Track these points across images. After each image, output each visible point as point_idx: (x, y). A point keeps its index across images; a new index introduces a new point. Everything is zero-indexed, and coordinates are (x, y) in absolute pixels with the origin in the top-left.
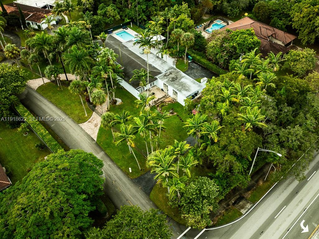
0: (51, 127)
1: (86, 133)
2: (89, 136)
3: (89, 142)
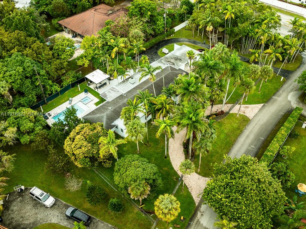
0: (265, 139)
2: (261, 110)
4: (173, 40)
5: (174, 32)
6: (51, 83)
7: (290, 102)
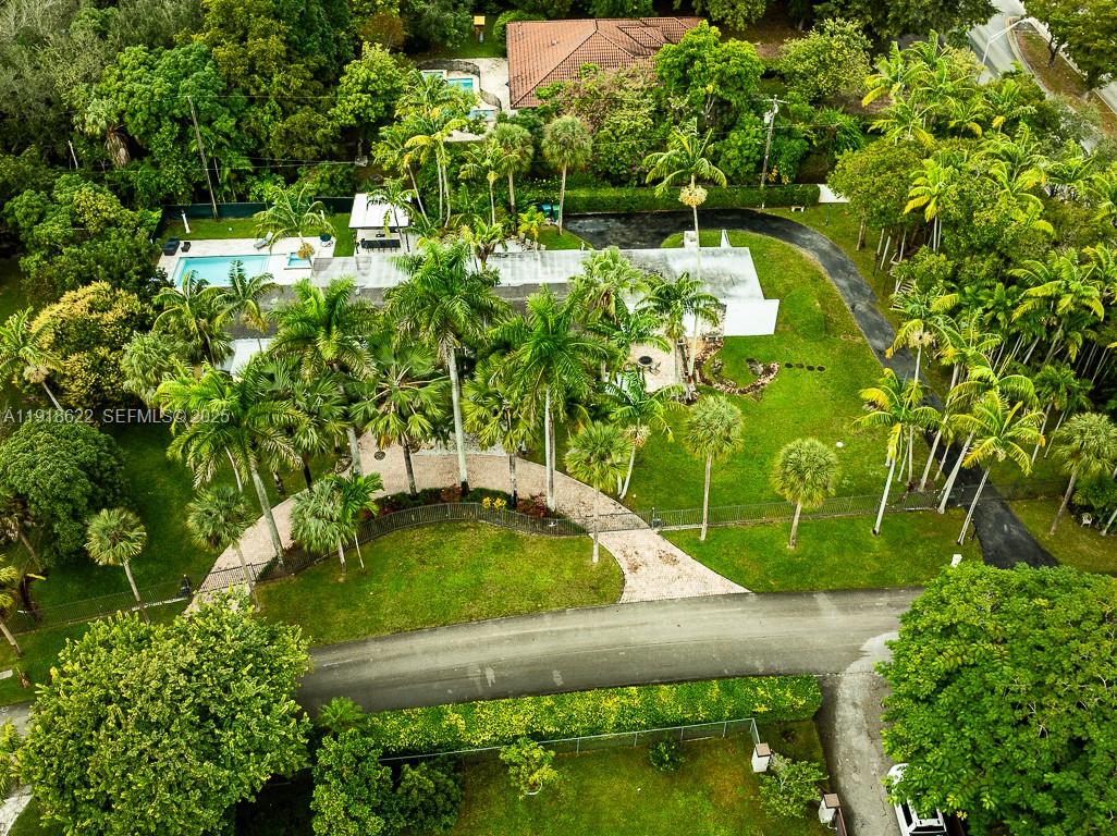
1: (690, 601)
2: (705, 600)
3: (743, 612)
4: (775, 225)
5: (814, 200)
6: (245, 164)
7: (857, 654)
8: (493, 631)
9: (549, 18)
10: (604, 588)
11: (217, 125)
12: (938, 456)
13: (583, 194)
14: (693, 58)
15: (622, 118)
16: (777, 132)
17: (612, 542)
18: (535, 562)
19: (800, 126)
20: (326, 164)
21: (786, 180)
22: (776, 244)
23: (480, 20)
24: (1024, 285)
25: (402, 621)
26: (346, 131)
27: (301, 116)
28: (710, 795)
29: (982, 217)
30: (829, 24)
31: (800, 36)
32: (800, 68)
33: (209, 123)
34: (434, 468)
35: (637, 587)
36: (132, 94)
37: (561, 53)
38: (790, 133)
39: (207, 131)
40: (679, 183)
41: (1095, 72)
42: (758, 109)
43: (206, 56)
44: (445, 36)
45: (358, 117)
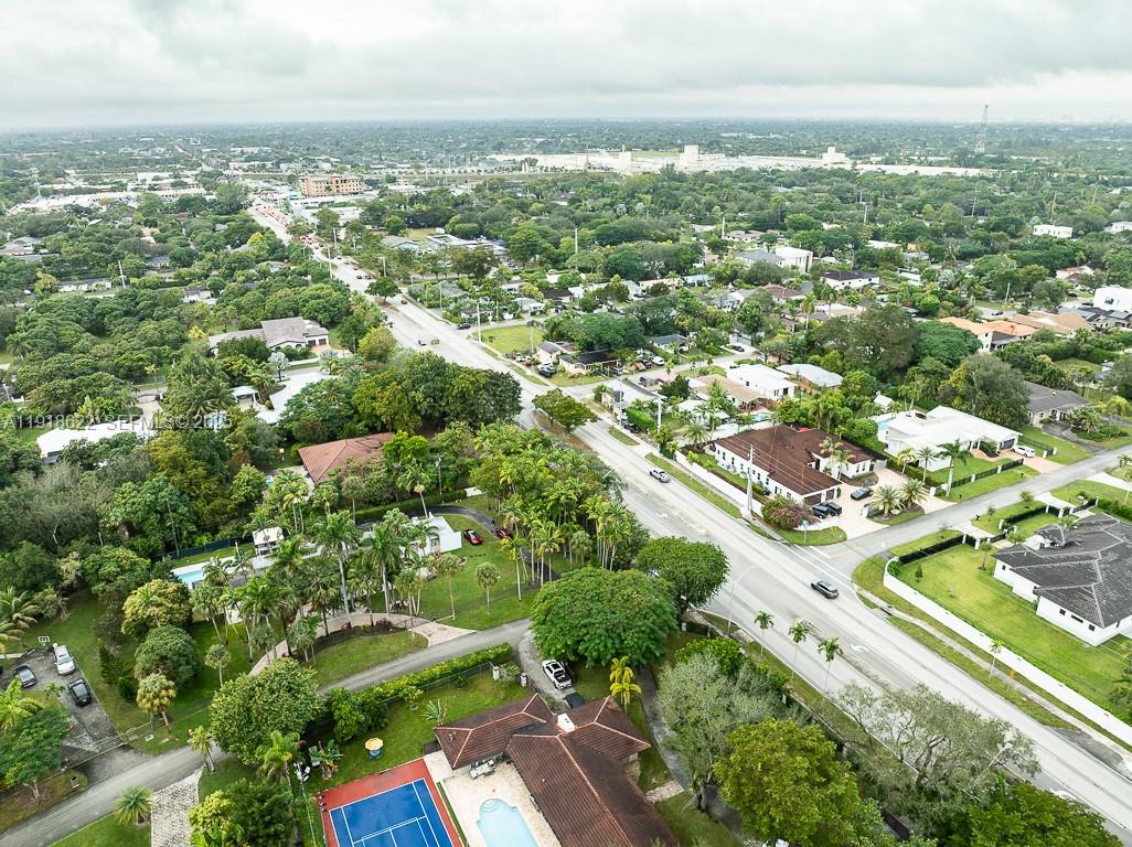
1: (454, 640)
3: (476, 638)
4: (452, 509)
5: (464, 496)
6: (192, 528)
7: (523, 638)
8: (379, 669)
9: (318, 443)
10: (421, 644)
11: (179, 511)
12: (535, 569)
13: (361, 512)
14: (399, 446)
15: (374, 476)
16: (442, 470)
17: (419, 630)
18: (387, 642)
19: (451, 466)
20: (233, 521)
21: (450, 489)
22: (453, 516)
23: (282, 451)
24: (547, 497)
25: (338, 676)
26: (241, 505)
27: (218, 502)
28: (480, 690)
29: (527, 478)
30: (453, 424)
31: (441, 432)
32: (444, 444)
33: (174, 511)
34: (333, 623)
35: (432, 641)
36: (134, 504)
37: (332, 457)
38: (448, 469)
39: (175, 515)
40: (414, 484)
41: (568, 425)
42: (433, 462)
43: (167, 482)
44: (268, 460)
45: (246, 497)
